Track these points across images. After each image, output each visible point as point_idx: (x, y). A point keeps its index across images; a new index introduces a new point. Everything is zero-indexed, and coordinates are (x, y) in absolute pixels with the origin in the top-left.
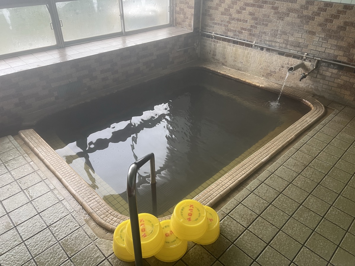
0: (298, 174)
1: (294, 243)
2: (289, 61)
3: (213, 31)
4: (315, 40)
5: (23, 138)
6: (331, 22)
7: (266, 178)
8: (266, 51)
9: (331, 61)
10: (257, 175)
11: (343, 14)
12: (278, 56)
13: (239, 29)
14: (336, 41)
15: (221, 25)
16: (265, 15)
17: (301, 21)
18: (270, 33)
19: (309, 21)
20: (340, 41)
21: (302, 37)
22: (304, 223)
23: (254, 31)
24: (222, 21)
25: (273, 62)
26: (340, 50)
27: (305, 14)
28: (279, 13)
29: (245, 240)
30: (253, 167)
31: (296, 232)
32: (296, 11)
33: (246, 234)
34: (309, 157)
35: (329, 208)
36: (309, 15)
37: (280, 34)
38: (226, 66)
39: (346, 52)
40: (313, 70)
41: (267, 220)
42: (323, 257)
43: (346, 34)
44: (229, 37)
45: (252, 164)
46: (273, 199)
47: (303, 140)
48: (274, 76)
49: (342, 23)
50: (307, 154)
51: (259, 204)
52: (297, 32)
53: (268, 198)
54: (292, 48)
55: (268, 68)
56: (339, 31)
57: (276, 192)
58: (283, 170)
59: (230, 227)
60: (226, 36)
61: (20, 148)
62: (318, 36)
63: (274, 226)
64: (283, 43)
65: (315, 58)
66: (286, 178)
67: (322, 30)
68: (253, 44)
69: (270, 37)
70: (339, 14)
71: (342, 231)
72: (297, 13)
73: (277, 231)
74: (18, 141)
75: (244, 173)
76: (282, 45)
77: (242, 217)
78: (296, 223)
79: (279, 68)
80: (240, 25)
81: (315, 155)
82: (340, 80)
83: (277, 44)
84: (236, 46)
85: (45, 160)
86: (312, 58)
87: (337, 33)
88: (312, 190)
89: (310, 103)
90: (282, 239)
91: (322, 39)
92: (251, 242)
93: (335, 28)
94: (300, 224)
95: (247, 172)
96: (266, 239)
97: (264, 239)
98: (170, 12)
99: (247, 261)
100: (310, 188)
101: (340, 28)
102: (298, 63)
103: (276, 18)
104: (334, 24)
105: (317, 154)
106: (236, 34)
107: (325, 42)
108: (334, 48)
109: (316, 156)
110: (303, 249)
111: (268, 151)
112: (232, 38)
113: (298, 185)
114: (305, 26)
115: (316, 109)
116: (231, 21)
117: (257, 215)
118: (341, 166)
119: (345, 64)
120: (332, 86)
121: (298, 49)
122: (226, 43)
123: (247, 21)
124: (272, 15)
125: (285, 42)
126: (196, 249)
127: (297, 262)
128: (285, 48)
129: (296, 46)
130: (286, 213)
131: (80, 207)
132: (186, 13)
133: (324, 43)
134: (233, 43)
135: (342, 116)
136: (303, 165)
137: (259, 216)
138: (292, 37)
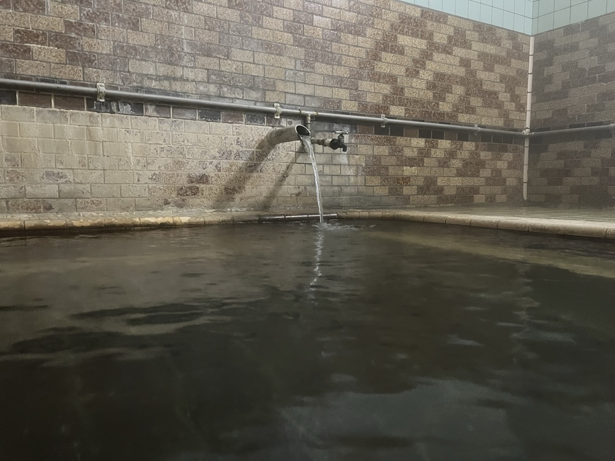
2: (238, 134)
4: (287, 67)
6: (308, 22)
8: (155, 114)
12: (200, 125)
14: (329, 66)
17: (243, 18)
19: (261, 18)
20: (335, 67)
21: (255, 62)
25: (190, 147)
26: (342, 88)
37: (190, 54)
39: (352, 89)
43: (342, 50)
48: (207, 192)
49: (330, 25)
52: (239, 46)
54: (238, 94)
55: (180, 172)
56: (328, 42)
62: (291, 57)
64: (208, 82)
67: (295, 41)
69: (158, 65)
76: (206, 89)
79: (215, 162)
80: (11, 19)
82: (357, 157)
83: (189, 87)
87: (327, 47)
91: (301, 64)
101: (329, 37)
102: (265, 134)
104: (316, 25)
107: (308, 69)
108: (329, 84)
114: (254, 29)
121: (254, 95)
125: (213, 77)
128: (220, 97)
129: (247, 88)
133: (309, 72)
138: (229, 62)
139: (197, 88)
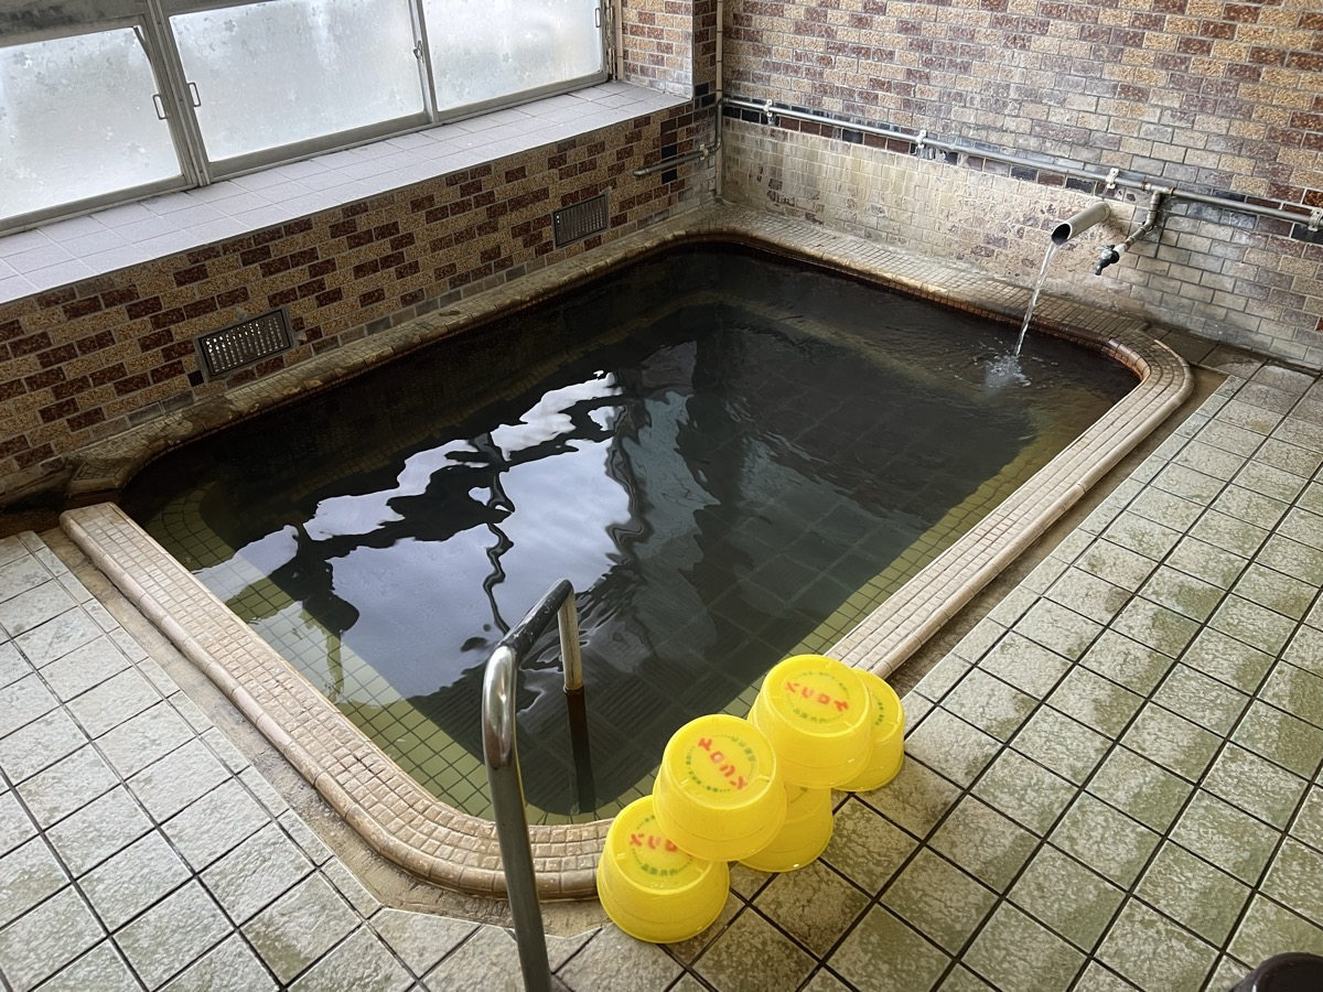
0: (1102, 628)
1: (1095, 887)
2: (1052, 200)
3: (768, 94)
4: (1146, 119)
5: (80, 538)
6: (1203, 52)
7: (984, 651)
8: (966, 165)
9: (1208, 195)
10: (950, 638)
11: (1246, 21)
12: (1012, 183)
13: (864, 86)
14: (1224, 122)
15: (796, 71)
16: (957, 32)
17: (1095, 52)
18: (978, 98)
19: (1122, 50)
20: (1237, 123)
21: (1098, 111)
22: (1130, 811)
23: (921, 91)
24: (798, 57)
25: (994, 206)
26: (1239, 156)
27: (1105, 22)
28: (1009, 21)
29: (919, 886)
30: (938, 610)
31: (1101, 845)
32: (1075, 12)
33: (921, 863)
34: (1137, 560)
35: (1216, 749)
36: (1120, 26)
37: (1016, 100)
38: (821, 223)
39: (1260, 160)
40: (1144, 232)
41: (996, 806)
42: (1202, 935)
43: (1258, 95)
44: (828, 116)
45: (933, 600)
46: (1016, 727)
47: (1116, 498)
48: (1002, 258)
49: (1244, 55)
50: (1133, 548)
51: (964, 747)
52: (1080, 90)
53: (994, 723)
54: (1064, 151)
55: (978, 229)
56: (1233, 83)
57: (1023, 701)
58: (1048, 615)
59: (863, 839)
60: (816, 113)
61: (70, 579)
62: (1157, 106)
63: (1021, 826)
64: (1030, 134)
65: (1148, 187)
66: (1057, 644)
67: (1171, 82)
68: (918, 139)
69: (980, 112)
70: (1233, 19)
71: (1267, 835)
72: (1077, 20)
73: (1031, 845)
74: (62, 551)
75: (903, 633)
76: (1026, 143)
77: (903, 802)
78: (1100, 813)
79: (1018, 226)
80: (869, 69)
81: (1161, 551)
82: (1242, 265)
83: (1007, 139)
84: (855, 147)
85: (165, 619)
86: (1140, 188)
87: (1228, 91)
88: (1155, 684)
89: (1134, 356)
90: (1054, 874)
91: (1172, 116)
92: (943, 891)
93: (1219, 73)
94: (1114, 819)
95: (914, 629)
96: (994, 877)
97: (986, 877)
98: (604, 25)
99: (929, 963)
100: (1147, 678)
101: (1237, 74)
102: (1089, 207)
103: (1000, 42)
104: (1214, 57)
105: (1169, 549)
106: (853, 107)
107: (1183, 124)
108: (1216, 148)
109: (1163, 555)
110: (1130, 906)
111: (989, 546)
112: (840, 118)
113: (1103, 668)
114: (1108, 67)
115: (1158, 377)
116: (833, 57)
117: (959, 791)
118: (1256, 591)
119: (1258, 204)
120: (1215, 290)
121: (1085, 154)
122: (816, 139)
123: (891, 53)
124: (984, 30)
125: (1037, 129)
126: (743, 929)
127: (1109, 956)
128: (1038, 153)
129: (1078, 144)
130: (1064, 775)
131: (307, 793)
132: (662, 30)
133: (1181, 128)
134: (844, 139)
135: (1253, 401)
136: (1117, 593)
137: (966, 791)
138: (1062, 111)
139: (1016, 141)
